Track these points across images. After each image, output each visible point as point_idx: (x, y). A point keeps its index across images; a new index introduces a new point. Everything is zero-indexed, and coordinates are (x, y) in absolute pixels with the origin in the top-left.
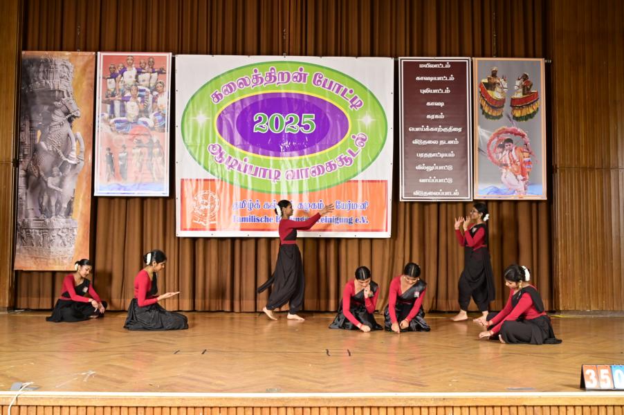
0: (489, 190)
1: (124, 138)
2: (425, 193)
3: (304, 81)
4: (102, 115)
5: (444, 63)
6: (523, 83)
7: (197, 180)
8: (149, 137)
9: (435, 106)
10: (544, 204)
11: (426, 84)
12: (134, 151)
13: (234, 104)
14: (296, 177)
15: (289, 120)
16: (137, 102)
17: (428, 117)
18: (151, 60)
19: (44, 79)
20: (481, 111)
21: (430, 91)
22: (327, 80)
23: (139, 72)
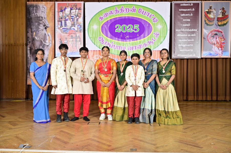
0: (207, 54)
1: (66, 35)
2: (182, 55)
3: (135, 12)
4: (58, 26)
5: (191, 4)
6: (222, 11)
7: (94, 51)
8: (75, 34)
9: (186, 21)
10: (228, 59)
11: (183, 12)
12: (70, 40)
13: (107, 21)
14: (132, 49)
15: (129, 27)
16: (71, 21)
17: (184, 25)
18: (76, 4)
19: (35, 12)
20: (205, 23)
21: (185, 15)
22: (143, 11)
23: (71, 9)
